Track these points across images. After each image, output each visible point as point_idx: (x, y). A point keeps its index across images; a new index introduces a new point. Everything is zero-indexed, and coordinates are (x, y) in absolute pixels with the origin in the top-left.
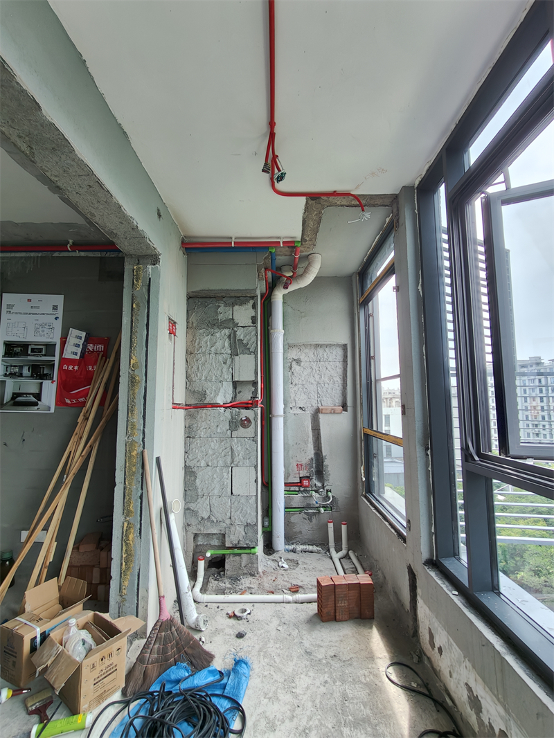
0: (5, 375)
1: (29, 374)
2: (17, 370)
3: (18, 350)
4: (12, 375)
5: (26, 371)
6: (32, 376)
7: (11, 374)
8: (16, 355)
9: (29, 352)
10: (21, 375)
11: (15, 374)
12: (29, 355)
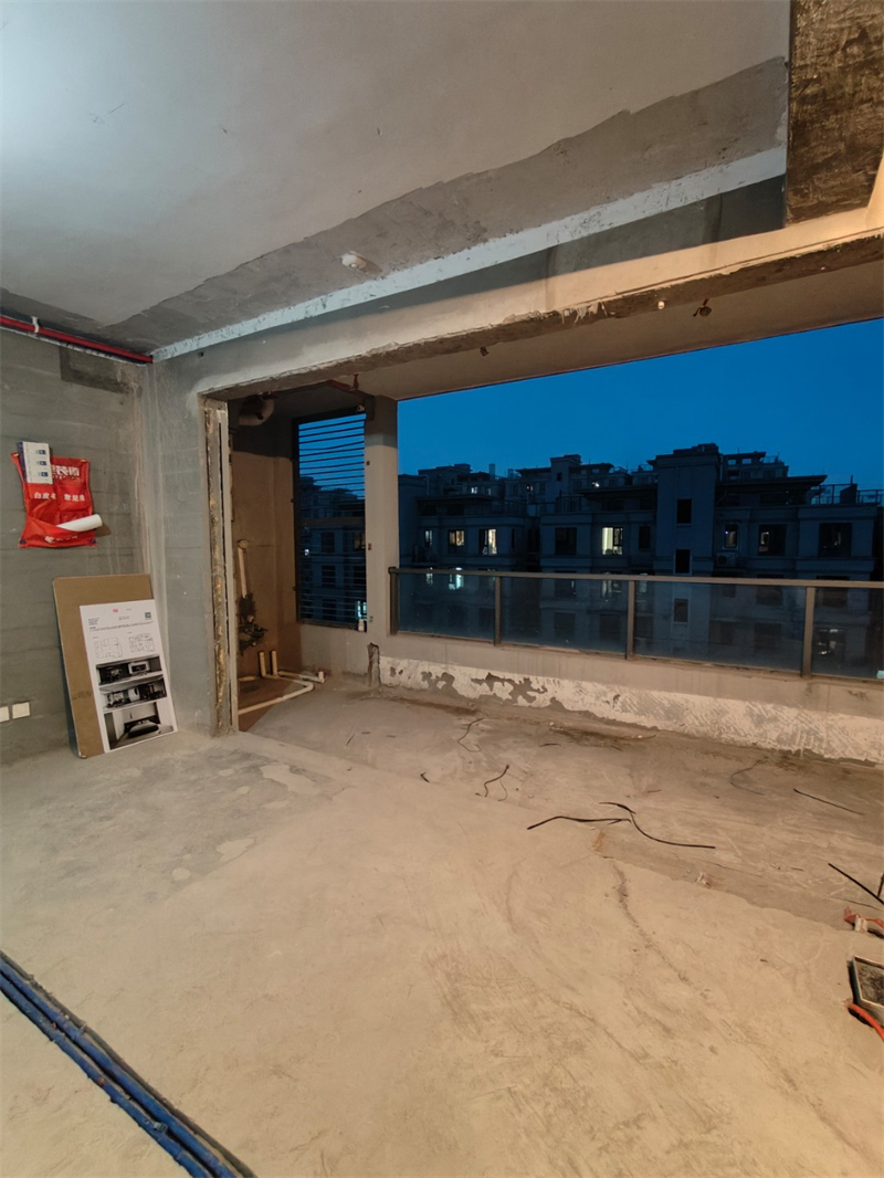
0: (109, 706)
1: (138, 697)
2: (121, 696)
3: (116, 672)
4: (118, 704)
5: (132, 695)
6: (142, 699)
7: (115, 703)
8: (116, 678)
9: (131, 672)
10: (128, 701)
11: (120, 701)
12: (131, 675)
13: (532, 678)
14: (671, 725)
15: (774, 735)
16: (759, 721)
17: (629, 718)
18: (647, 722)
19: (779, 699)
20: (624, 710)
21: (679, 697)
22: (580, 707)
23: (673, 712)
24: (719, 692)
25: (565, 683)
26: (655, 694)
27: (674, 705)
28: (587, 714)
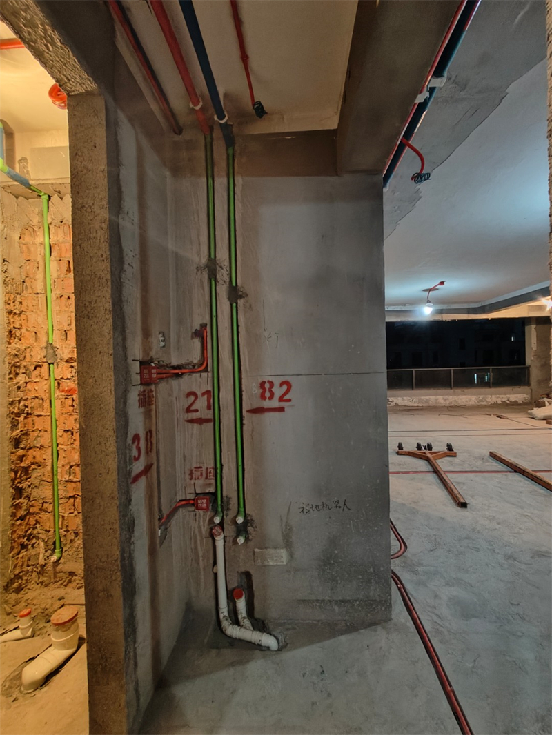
14: (427, 405)
17: (416, 405)
18: (420, 405)
19: (449, 394)
20: (415, 403)
22: (403, 404)
23: (427, 401)
24: (436, 395)
25: (399, 398)
26: (422, 398)
28: (405, 406)
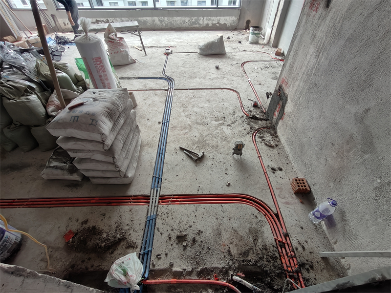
13: (109, 19)
15: (164, 25)
16: (161, 21)
21: (145, 18)
27: (144, 20)
